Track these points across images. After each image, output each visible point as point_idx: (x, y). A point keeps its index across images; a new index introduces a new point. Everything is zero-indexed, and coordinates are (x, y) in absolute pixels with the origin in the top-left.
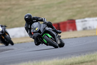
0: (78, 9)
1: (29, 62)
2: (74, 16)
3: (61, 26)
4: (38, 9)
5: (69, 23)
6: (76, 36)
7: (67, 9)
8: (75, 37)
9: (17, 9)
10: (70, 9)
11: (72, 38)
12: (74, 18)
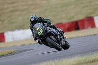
0: (96, 6)
1: (50, 61)
2: (92, 13)
3: (80, 24)
4: (56, 8)
5: (88, 20)
6: (95, 33)
7: (84, 7)
8: (95, 35)
9: (34, 9)
10: (87, 6)
11: (92, 35)
12: (92, 15)
